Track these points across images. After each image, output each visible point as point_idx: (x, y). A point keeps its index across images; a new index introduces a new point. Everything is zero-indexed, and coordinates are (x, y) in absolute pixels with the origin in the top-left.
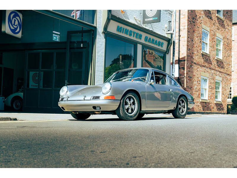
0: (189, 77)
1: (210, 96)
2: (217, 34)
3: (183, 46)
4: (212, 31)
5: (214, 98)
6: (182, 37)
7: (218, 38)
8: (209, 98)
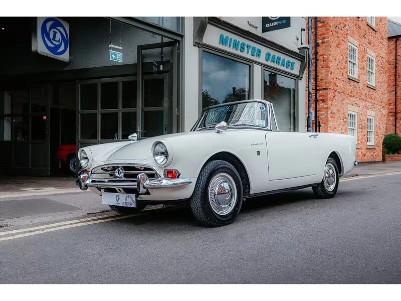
0: (331, 113)
1: (360, 138)
2: (369, 51)
3: (322, 67)
4: (361, 46)
5: (365, 141)
6: (321, 55)
7: (370, 56)
8: (359, 142)
